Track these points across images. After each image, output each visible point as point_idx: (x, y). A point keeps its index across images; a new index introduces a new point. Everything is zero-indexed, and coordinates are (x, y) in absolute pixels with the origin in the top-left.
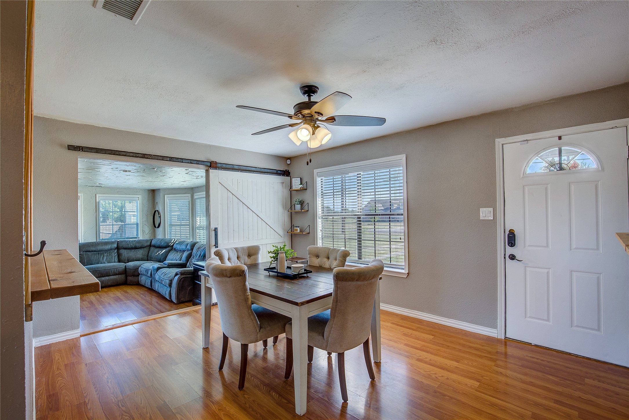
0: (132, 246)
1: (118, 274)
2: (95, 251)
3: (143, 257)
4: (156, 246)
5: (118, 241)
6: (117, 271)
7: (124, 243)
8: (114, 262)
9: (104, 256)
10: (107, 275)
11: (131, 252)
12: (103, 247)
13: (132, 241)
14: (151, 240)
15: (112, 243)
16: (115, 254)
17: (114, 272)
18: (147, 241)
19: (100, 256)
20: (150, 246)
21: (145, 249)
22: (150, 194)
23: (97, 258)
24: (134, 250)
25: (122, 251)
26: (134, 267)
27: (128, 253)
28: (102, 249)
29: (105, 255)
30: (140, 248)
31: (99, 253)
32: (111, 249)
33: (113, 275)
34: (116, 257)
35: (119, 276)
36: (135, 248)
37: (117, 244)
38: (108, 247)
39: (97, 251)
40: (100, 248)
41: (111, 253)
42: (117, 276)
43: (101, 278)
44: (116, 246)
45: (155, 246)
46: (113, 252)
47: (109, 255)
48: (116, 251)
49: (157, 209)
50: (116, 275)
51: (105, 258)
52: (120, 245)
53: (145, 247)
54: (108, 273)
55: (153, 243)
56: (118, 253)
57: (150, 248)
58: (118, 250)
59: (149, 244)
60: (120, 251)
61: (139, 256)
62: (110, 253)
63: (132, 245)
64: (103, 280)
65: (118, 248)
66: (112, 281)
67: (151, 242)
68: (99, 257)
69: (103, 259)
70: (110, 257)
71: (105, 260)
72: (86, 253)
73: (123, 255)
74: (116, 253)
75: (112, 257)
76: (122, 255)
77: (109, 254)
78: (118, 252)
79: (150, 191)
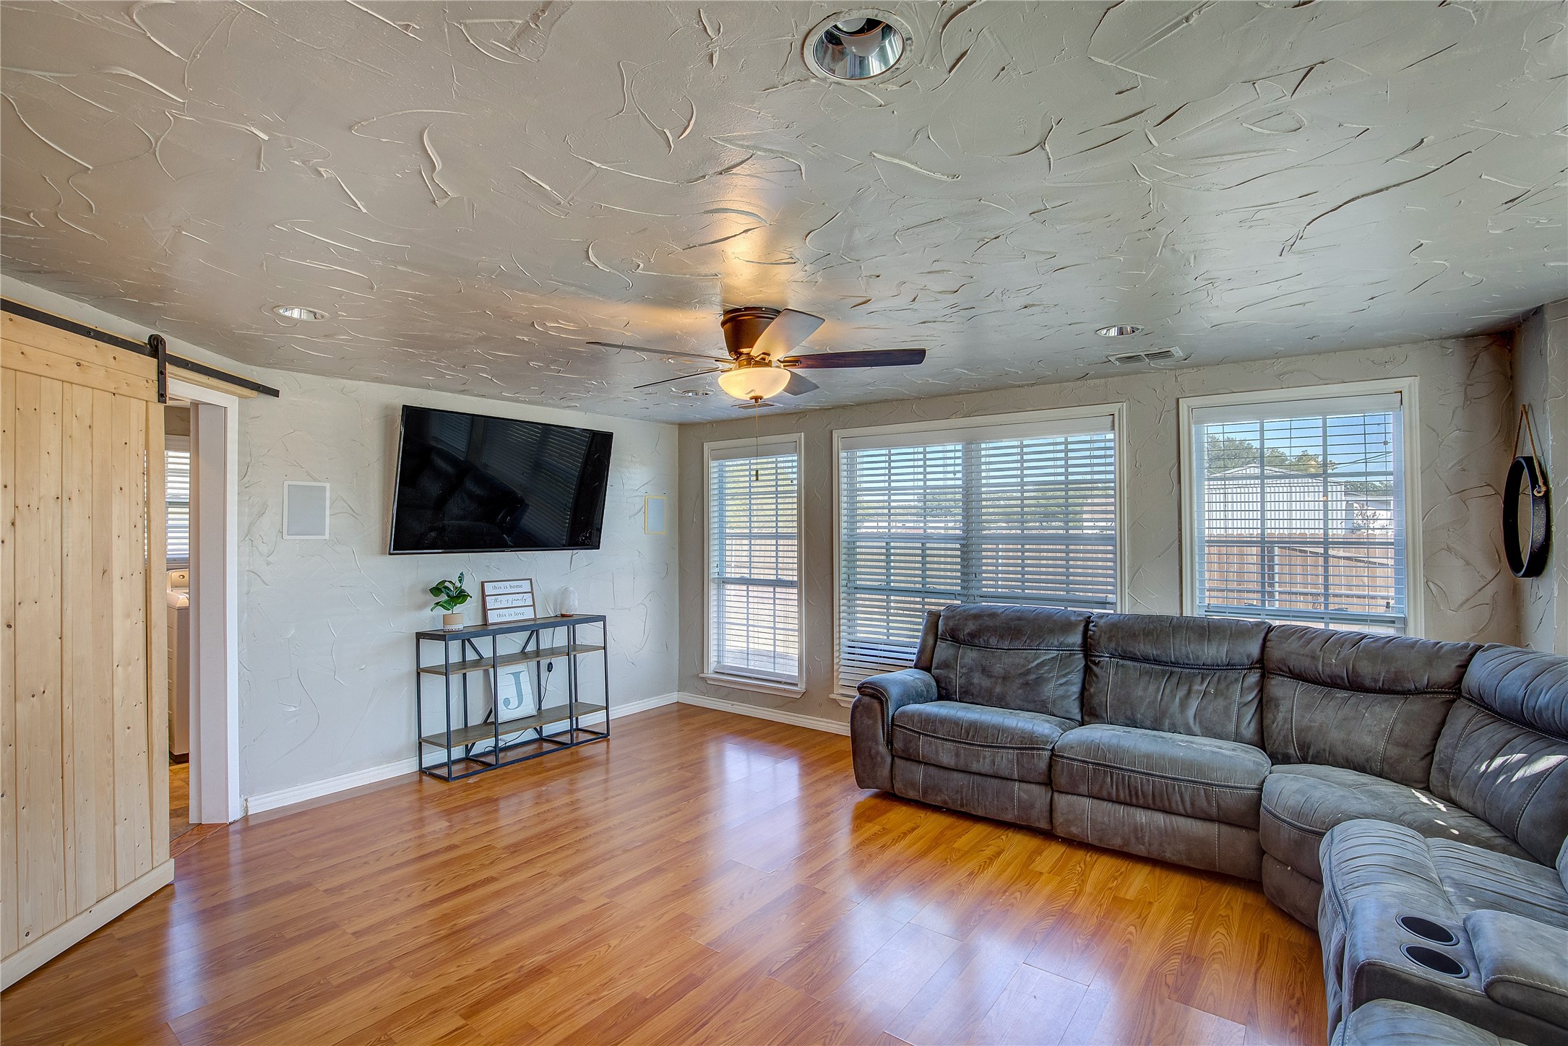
0: (1337, 671)
1: (1220, 821)
2: (1157, 661)
3: (1394, 752)
4: (1497, 705)
5: (1270, 629)
6: (1209, 802)
7: (1293, 645)
8: (1237, 734)
9: (1189, 691)
10: (1158, 803)
11: (1324, 702)
12: (1192, 646)
13: (1343, 640)
14: (1468, 651)
15: (1237, 632)
16: (1243, 692)
17: (1192, 804)
18: (1433, 653)
19: (1172, 692)
20: (1454, 690)
21: (1416, 705)
22: (1485, 361)
23: (1156, 698)
24: (1345, 694)
25: (1281, 688)
26: (1299, 814)
27: (1308, 707)
28: (1187, 657)
29: (1196, 687)
30: (1381, 691)
31: (1172, 673)
32: (1230, 666)
33: (1187, 816)
34: (1250, 712)
35: (1225, 829)
36: (1355, 685)
37: (1260, 641)
38: (1213, 652)
39: (1165, 664)
40: (1180, 648)
41: (1228, 687)
42: (1214, 828)
43: (1132, 810)
44: (1254, 649)
45: (1482, 703)
46: (1237, 680)
47: (1216, 695)
48: (1253, 678)
49: (1527, 451)
50: (1207, 818)
51: (1194, 705)
52: (1276, 653)
53: (1418, 692)
54: (1161, 796)
55: (1479, 673)
56: (1261, 691)
57: (1453, 701)
58: (1263, 676)
59: (1445, 673)
60: (1273, 682)
61: (1368, 740)
62: (1223, 685)
63: (1332, 663)
64: (1142, 823)
65: (1264, 666)
66: (1182, 847)
67: (1464, 667)
68: (1167, 691)
69: (1184, 705)
70: (1221, 703)
71: (1191, 712)
72: (1121, 662)
73: (1283, 708)
74: (1250, 689)
75: (1227, 709)
76: (1277, 706)
77: (1216, 690)
78: (1262, 687)
79: (1483, 342)
